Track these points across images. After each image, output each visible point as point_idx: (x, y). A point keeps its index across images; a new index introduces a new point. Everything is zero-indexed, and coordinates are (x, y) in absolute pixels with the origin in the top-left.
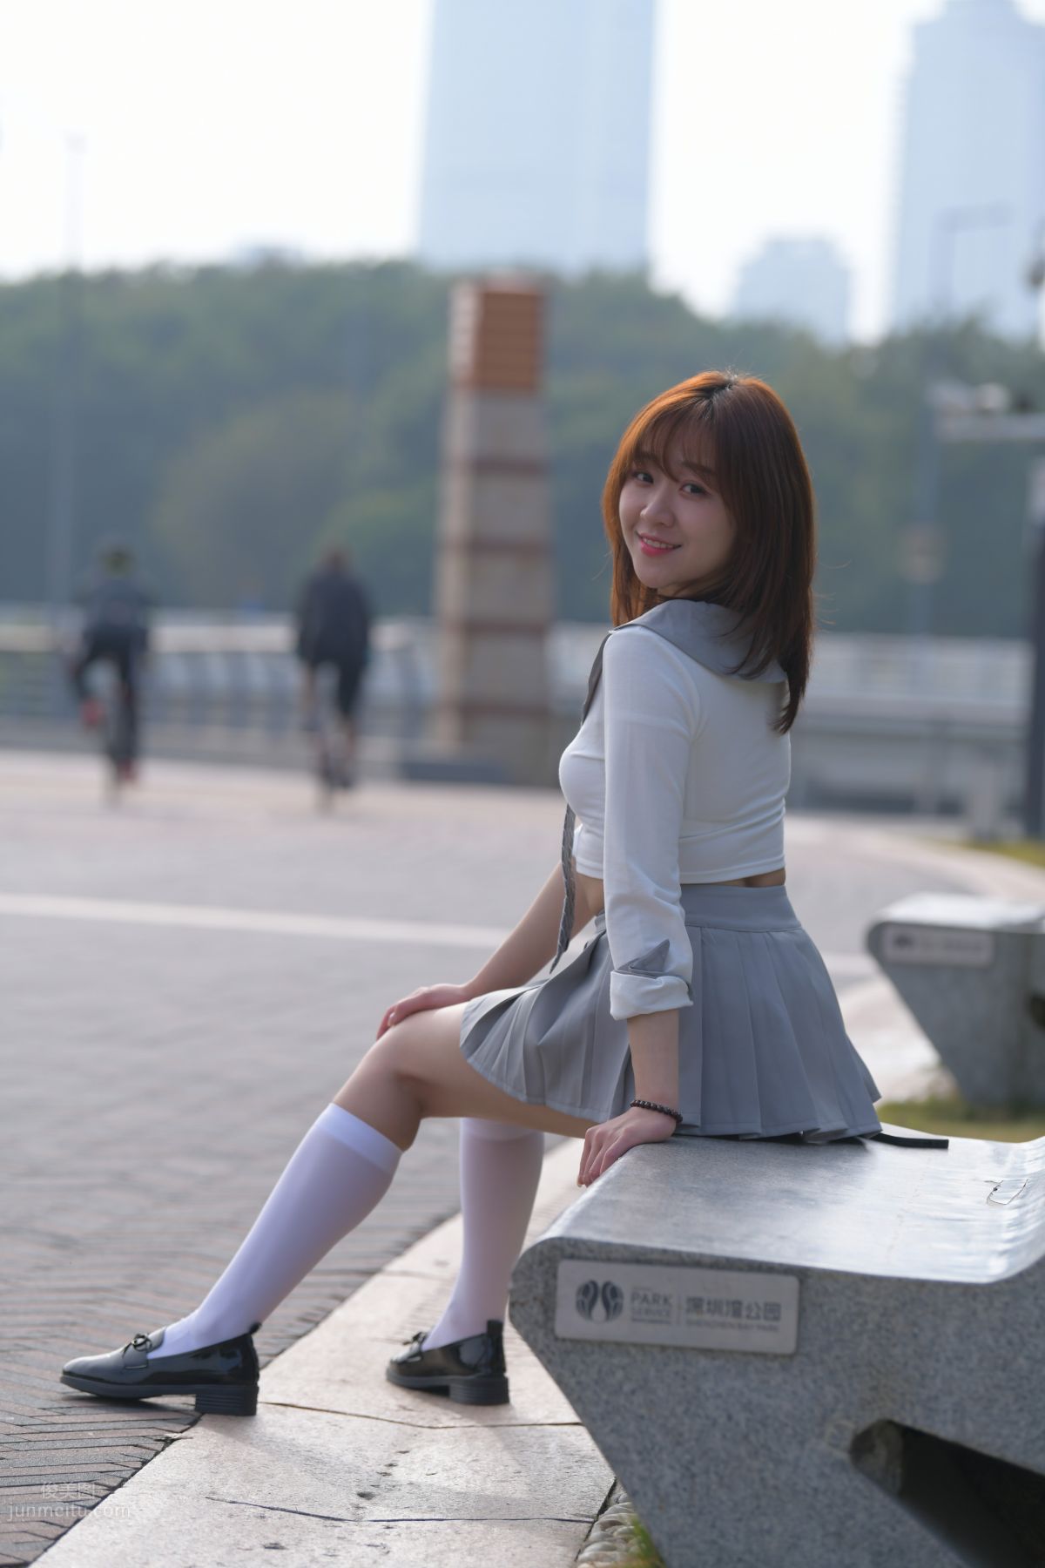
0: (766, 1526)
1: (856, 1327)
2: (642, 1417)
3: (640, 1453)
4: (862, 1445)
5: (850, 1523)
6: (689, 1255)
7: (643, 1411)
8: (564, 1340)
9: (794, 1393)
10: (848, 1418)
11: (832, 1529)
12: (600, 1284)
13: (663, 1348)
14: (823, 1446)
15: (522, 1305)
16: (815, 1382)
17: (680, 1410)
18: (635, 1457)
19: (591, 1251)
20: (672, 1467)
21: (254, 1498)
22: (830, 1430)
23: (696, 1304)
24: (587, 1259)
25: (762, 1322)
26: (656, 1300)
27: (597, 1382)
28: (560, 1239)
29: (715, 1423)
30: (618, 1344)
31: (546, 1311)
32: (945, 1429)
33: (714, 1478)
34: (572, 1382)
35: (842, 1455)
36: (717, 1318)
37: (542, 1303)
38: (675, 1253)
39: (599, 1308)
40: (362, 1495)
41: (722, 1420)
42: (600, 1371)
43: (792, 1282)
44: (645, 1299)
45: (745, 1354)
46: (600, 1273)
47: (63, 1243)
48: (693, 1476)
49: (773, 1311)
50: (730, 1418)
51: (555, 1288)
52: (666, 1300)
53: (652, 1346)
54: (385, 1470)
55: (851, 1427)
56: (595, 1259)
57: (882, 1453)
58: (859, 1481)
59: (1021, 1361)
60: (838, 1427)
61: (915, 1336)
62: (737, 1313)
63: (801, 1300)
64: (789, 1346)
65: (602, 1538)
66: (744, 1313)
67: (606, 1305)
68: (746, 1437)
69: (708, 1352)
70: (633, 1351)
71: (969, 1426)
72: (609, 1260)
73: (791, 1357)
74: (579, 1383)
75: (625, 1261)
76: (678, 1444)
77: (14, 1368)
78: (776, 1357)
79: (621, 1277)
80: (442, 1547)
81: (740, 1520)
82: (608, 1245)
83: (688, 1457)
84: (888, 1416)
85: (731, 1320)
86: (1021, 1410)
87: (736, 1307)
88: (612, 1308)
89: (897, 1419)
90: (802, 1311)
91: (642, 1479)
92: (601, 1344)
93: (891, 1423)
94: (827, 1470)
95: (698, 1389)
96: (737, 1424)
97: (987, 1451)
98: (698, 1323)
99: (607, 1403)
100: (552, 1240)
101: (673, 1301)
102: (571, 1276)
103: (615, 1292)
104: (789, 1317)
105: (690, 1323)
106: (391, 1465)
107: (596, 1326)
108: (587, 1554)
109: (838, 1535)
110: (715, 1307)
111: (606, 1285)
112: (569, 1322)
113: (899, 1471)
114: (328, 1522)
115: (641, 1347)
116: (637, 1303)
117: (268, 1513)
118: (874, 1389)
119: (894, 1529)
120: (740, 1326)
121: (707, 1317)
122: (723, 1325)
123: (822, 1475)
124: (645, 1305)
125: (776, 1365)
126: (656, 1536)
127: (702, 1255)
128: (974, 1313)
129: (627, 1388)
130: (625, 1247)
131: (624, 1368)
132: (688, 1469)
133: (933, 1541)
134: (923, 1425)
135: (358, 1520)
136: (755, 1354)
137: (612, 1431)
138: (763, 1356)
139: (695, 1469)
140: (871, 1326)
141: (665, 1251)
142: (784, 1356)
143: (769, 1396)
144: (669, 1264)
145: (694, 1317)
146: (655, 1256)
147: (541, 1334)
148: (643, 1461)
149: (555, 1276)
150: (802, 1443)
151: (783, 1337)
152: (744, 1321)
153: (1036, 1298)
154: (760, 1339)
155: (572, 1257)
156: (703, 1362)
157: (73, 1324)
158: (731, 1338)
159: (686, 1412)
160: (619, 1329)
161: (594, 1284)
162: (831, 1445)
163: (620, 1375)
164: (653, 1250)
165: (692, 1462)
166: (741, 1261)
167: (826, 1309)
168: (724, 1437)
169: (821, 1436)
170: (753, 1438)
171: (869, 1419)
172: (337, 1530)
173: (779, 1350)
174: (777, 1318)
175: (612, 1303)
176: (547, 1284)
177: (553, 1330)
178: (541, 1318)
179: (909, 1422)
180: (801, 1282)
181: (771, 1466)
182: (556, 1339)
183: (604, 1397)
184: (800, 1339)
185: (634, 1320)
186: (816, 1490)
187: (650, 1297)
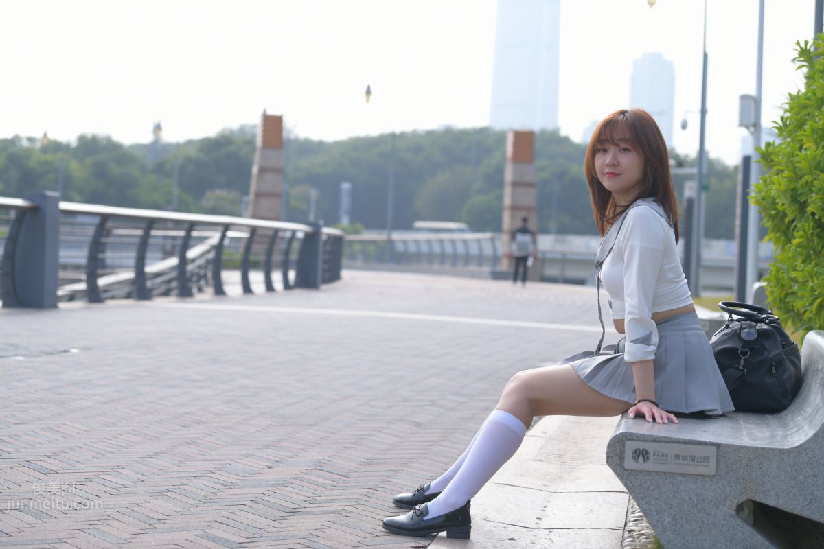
0: (704, 538)
1: (738, 465)
2: (657, 498)
3: (656, 512)
4: (740, 508)
5: (735, 537)
6: (675, 439)
7: (657, 496)
8: (627, 470)
9: (715, 489)
10: (735, 499)
11: (729, 539)
12: (641, 450)
13: (665, 473)
14: (725, 509)
15: (612, 457)
16: (722, 485)
17: (671, 496)
18: (654, 513)
19: (638, 437)
20: (668, 517)
21: (500, 520)
22: (728, 503)
23: (678, 457)
24: (636, 440)
25: (702, 463)
26: (662, 456)
27: (640, 486)
28: (626, 433)
29: (684, 500)
30: (648, 471)
31: (620, 460)
32: (772, 502)
33: (684, 520)
34: (631, 485)
35: (734, 513)
36: (686, 462)
37: (619, 456)
38: (669, 438)
39: (641, 458)
40: (538, 519)
41: (687, 499)
42: (641, 481)
43: (714, 449)
44: (658, 455)
45: (696, 475)
46: (641, 446)
47: (418, 425)
48: (676, 520)
49: (707, 459)
50: (690, 499)
51: (624, 451)
52: (666, 456)
53: (661, 472)
54: (544, 509)
55: (736, 502)
56: (639, 440)
57: (746, 512)
58: (739, 521)
59: (801, 477)
60: (731, 502)
61: (761, 468)
62: (693, 460)
63: (717, 455)
64: (713, 473)
65: (630, 537)
66: (696, 460)
67: (644, 457)
68: (696, 505)
69: (682, 474)
70: (653, 474)
71: (781, 500)
72: (644, 441)
73: (714, 476)
74: (633, 486)
75: (651, 441)
76: (671, 508)
77: (409, 470)
78: (707, 476)
79: (649, 447)
80: (572, 540)
81: (694, 536)
82: (644, 435)
83: (674, 513)
84: (750, 498)
85: (691, 462)
86: (800, 495)
87: (693, 458)
88: (646, 458)
89: (753, 499)
90: (718, 459)
91: (657, 521)
92: (641, 471)
93: (751, 500)
94: (727, 518)
95: (678, 489)
96: (693, 501)
97: (787, 510)
98: (679, 464)
99: (644, 493)
100: (623, 433)
101: (669, 456)
102: (630, 447)
103: (647, 453)
104: (713, 461)
105: (675, 464)
106: (545, 507)
107: (640, 465)
108: (625, 543)
109: (731, 541)
110: (685, 458)
111: (643, 450)
112: (630, 463)
113: (752, 517)
114: (528, 529)
115: (656, 472)
116: (655, 456)
117: (507, 526)
118: (745, 488)
119: (752, 539)
120: (694, 465)
121: (682, 462)
122: (688, 465)
123: (725, 519)
124: (658, 457)
125: (707, 479)
126: (662, 542)
127: (680, 439)
128: (783, 459)
129: (651, 488)
130: (650, 435)
131: (650, 480)
132: (674, 517)
133: (767, 543)
134: (763, 501)
135: (539, 529)
136: (700, 475)
137: (646, 503)
138: (703, 476)
139: (677, 517)
140: (744, 465)
141: (666, 437)
142: (711, 476)
143: (705, 491)
144: (667, 442)
145: (677, 461)
146: (662, 439)
147: (619, 468)
148: (657, 514)
149: (624, 447)
150: (718, 508)
151: (710, 469)
152: (696, 463)
153: (806, 454)
154: (702, 470)
155: (630, 439)
156: (680, 478)
157: (426, 454)
158: (691, 469)
159: (674, 496)
160: (649, 466)
161: (639, 449)
162: (728, 509)
163: (648, 483)
164: (661, 437)
165: (676, 515)
166: (694, 440)
167: (727, 458)
168: (688, 506)
169: (725, 505)
170: (699, 506)
171: (743, 499)
172: (532, 533)
173: (709, 474)
174: (708, 462)
175: (646, 457)
176: (621, 450)
177: (623, 466)
178: (619, 462)
179: (758, 500)
180: (718, 448)
181: (706, 516)
182: (624, 470)
183: (643, 491)
184: (717, 470)
185: (654, 463)
186: (722, 525)
187: (660, 454)
